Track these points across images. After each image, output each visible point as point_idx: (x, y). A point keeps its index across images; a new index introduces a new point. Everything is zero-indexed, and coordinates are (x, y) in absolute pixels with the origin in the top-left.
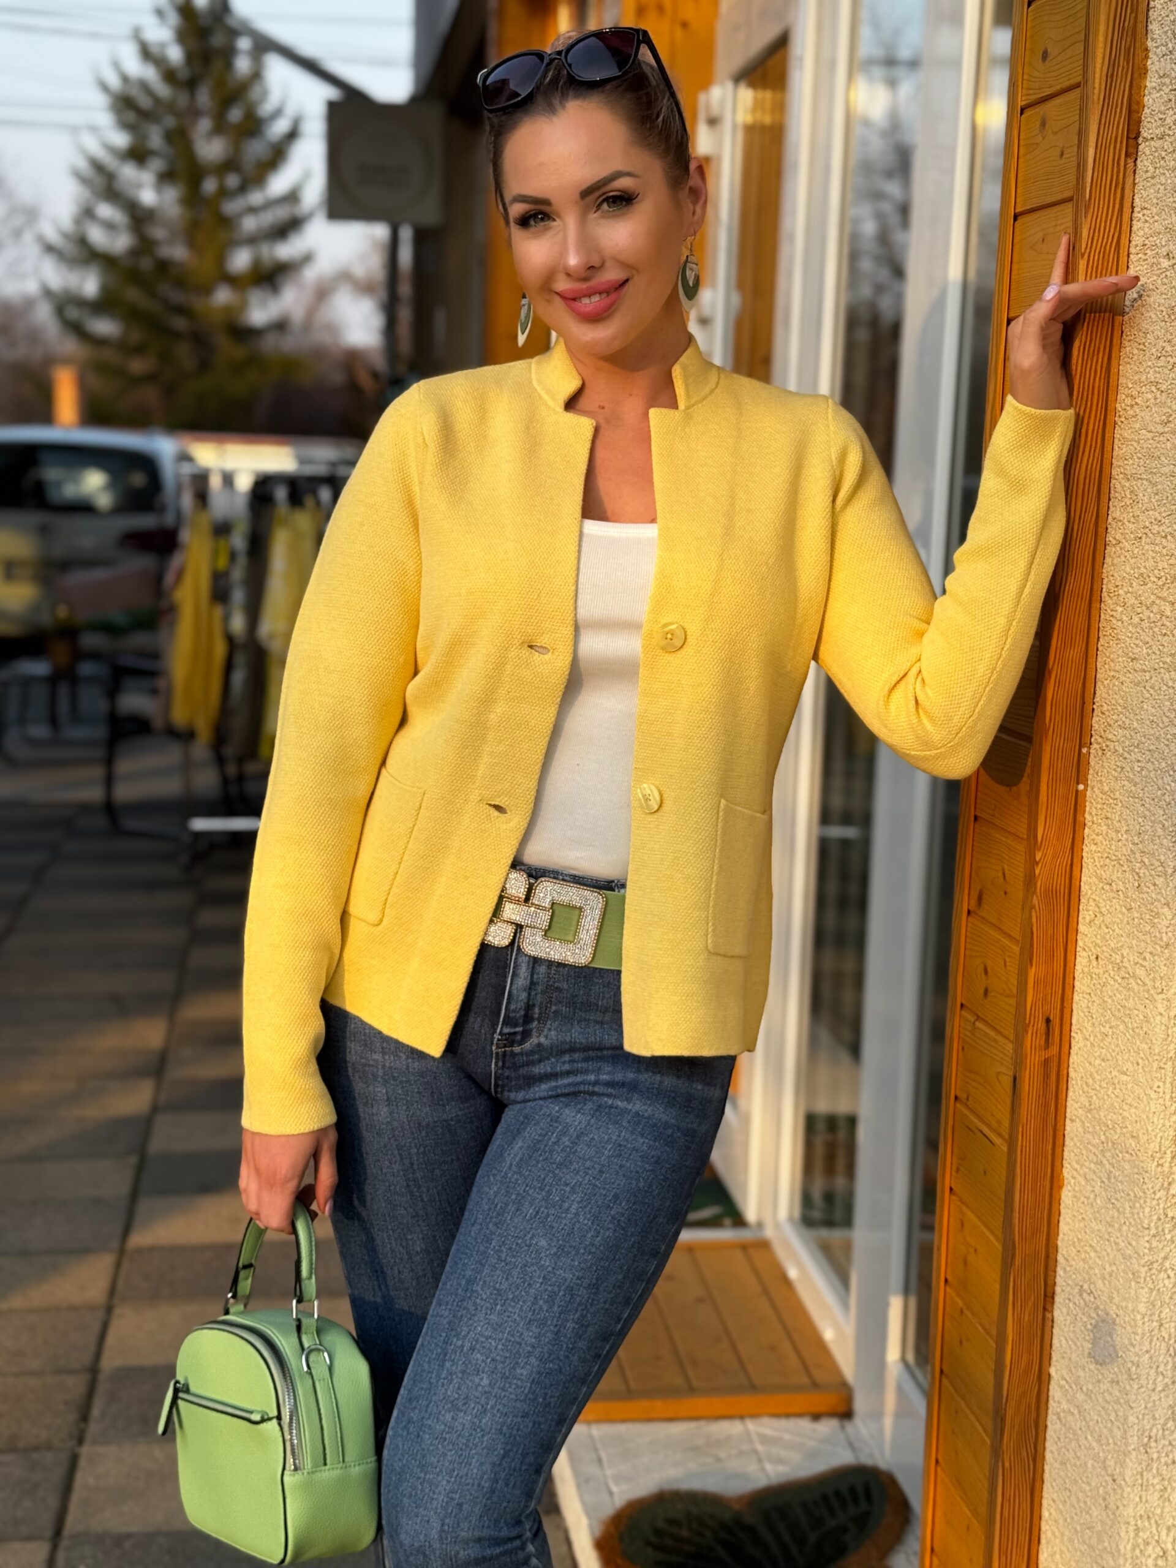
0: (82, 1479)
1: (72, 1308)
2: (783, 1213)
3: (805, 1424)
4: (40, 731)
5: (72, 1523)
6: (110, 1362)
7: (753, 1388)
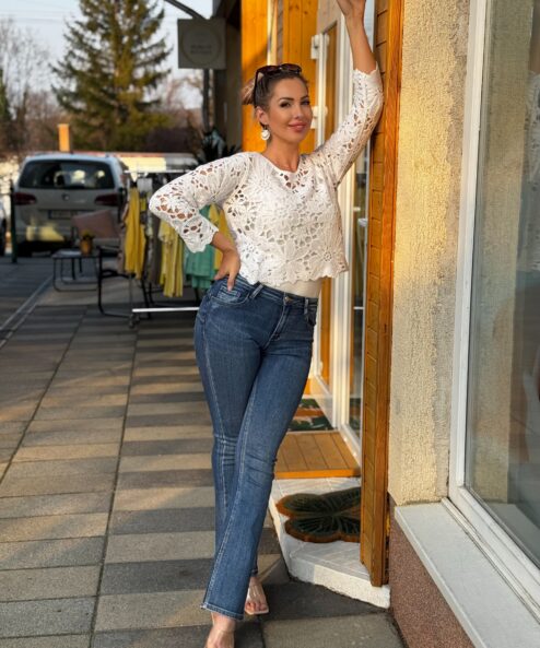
0: (116, 498)
1: (108, 457)
2: (343, 422)
3: (346, 479)
4: (69, 279)
5: (114, 508)
6: (121, 471)
7: (328, 469)
